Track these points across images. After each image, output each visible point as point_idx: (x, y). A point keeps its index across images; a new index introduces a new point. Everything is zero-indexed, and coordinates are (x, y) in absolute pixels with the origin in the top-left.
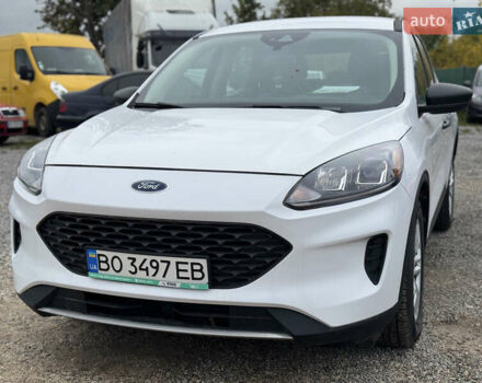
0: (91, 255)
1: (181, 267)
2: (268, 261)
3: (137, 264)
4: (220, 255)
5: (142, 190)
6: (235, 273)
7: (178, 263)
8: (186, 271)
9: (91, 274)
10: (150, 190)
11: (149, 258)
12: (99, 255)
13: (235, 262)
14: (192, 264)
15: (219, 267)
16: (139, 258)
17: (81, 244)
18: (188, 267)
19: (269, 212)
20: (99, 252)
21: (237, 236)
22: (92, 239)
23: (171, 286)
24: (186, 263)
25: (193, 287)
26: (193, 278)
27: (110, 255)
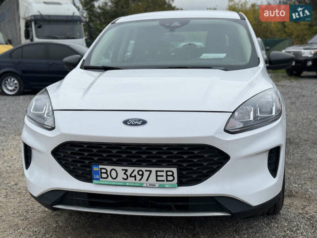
0: (95, 169)
1: (159, 174)
2: (215, 167)
3: (128, 173)
4: (185, 165)
5: (131, 125)
6: (194, 176)
7: (157, 171)
8: (163, 176)
9: (94, 181)
10: (137, 125)
11: (137, 169)
12: (101, 169)
13: (195, 169)
14: (167, 171)
15: (184, 173)
16: (130, 169)
17: (87, 162)
18: (164, 174)
19: (217, 136)
20: (100, 167)
21: (196, 152)
22: (96, 159)
23: (152, 186)
24: (163, 171)
25: (167, 186)
26: (167, 181)
27: (109, 168)
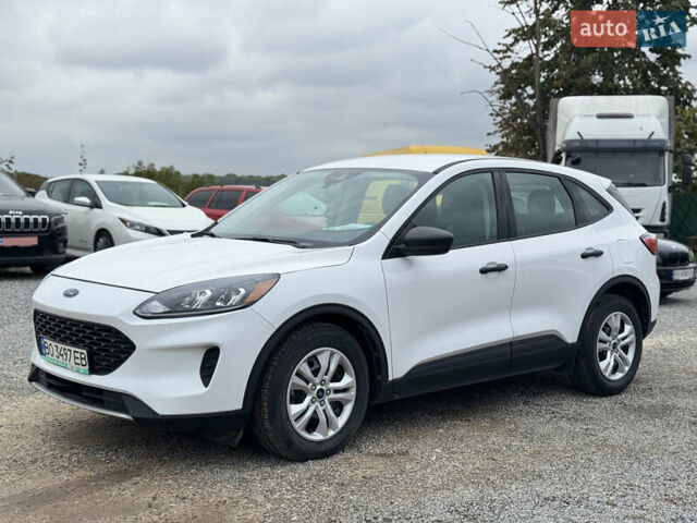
1: (76, 355)
3: (59, 351)
4: (94, 348)
6: (104, 364)
7: (75, 352)
8: (78, 358)
9: (43, 357)
10: (70, 296)
11: (64, 346)
12: (45, 342)
13: (103, 354)
14: (81, 353)
15: (95, 357)
16: (60, 346)
18: (79, 356)
19: (121, 318)
21: (104, 334)
22: (43, 330)
23: (72, 369)
24: (78, 352)
25: (82, 371)
26: (81, 365)
27: (49, 342)
